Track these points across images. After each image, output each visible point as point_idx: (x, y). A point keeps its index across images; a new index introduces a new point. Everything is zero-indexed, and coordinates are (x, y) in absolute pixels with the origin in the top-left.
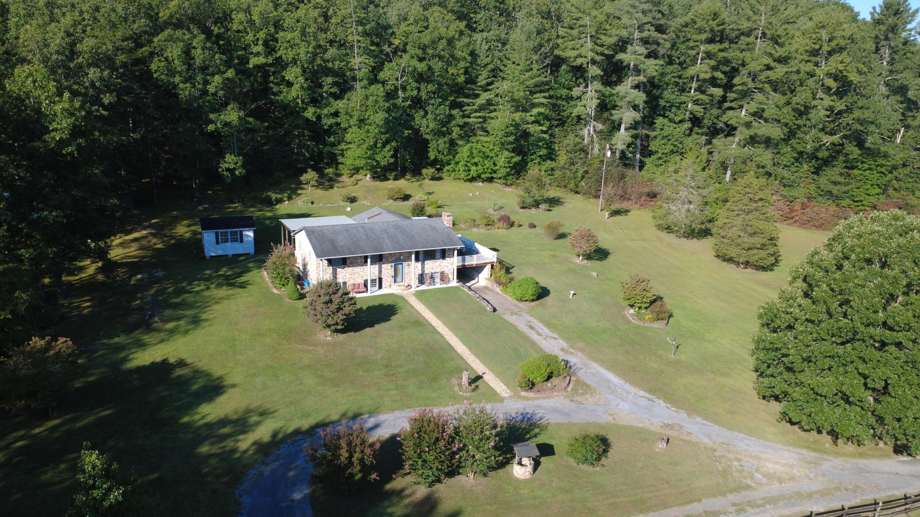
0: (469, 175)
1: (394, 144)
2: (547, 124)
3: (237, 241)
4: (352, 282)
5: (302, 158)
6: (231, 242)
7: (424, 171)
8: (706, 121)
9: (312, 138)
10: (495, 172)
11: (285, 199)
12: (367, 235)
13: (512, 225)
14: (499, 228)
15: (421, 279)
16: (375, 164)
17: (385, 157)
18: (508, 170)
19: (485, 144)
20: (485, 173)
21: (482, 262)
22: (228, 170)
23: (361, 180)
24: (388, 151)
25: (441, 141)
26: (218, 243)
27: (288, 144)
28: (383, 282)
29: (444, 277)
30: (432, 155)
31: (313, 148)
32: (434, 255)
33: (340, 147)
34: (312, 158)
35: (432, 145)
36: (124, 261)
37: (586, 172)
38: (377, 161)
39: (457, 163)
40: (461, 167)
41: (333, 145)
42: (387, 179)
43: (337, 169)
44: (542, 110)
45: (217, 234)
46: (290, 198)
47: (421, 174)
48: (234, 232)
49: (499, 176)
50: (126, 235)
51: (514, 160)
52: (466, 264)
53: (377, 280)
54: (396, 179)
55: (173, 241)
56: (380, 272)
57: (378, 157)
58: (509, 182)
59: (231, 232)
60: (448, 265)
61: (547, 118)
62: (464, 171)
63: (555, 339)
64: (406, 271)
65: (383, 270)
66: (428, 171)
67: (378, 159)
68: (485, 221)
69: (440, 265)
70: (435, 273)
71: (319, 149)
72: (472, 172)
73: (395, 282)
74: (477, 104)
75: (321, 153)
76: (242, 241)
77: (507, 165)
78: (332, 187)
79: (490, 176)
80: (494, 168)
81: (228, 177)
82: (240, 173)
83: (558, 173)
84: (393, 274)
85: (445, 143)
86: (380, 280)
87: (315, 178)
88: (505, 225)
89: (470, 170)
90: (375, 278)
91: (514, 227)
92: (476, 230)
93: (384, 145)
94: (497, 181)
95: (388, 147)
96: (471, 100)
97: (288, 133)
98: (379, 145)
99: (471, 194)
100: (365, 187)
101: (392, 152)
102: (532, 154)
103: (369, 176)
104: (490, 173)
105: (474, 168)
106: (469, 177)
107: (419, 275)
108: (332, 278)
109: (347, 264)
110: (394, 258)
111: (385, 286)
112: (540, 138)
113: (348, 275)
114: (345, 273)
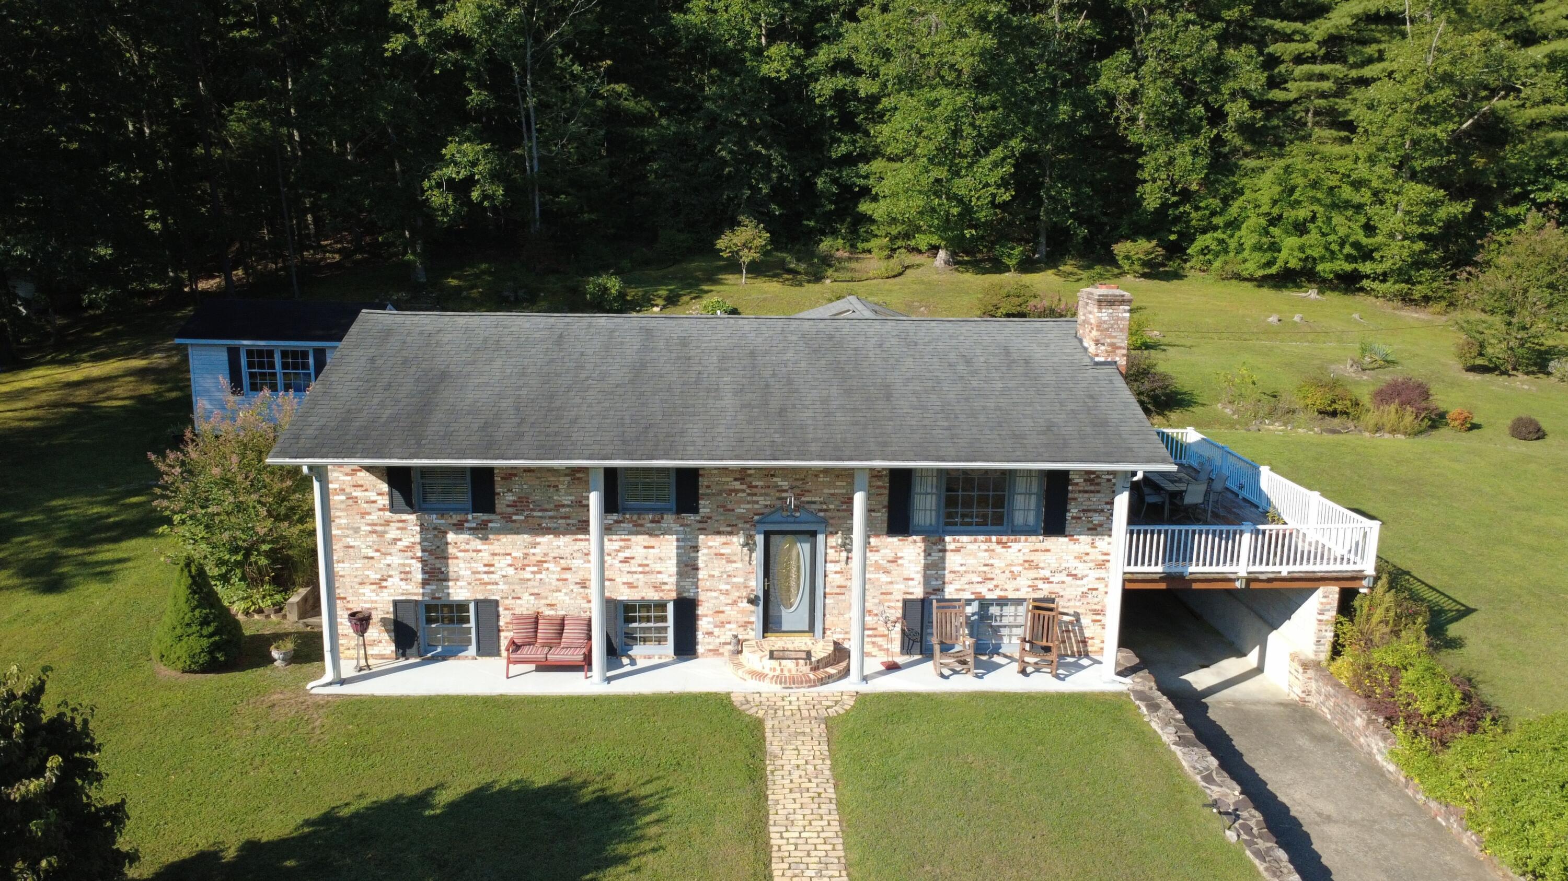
0: (1269, 264)
4: (526, 605)
6: (288, 387)
7: (1121, 249)
10: (1367, 255)
11: (657, 301)
13: (1437, 420)
14: (1378, 429)
15: (921, 630)
16: (955, 211)
17: (987, 185)
18: (1420, 246)
19: (1337, 164)
20: (1333, 256)
21: (1285, 570)
22: (449, 185)
23: (919, 266)
24: (995, 165)
25: (1185, 147)
26: (237, 389)
28: (704, 624)
29: (1049, 633)
30: (1151, 197)
32: (1000, 502)
33: (863, 168)
35: (1149, 163)
38: (960, 201)
39: (1234, 225)
40: (1248, 235)
42: (998, 267)
43: (854, 235)
45: (233, 353)
46: (670, 300)
47: (1110, 260)
48: (295, 354)
49: (1380, 268)
51: (1443, 213)
52: (1190, 571)
53: (670, 607)
54: (1027, 266)
56: (687, 568)
57: (961, 186)
58: (1419, 291)
59: (284, 354)
60: (1082, 568)
62: (1258, 248)
64: (834, 579)
65: (703, 557)
66: (1132, 249)
67: (963, 192)
69: (1030, 564)
70: (1002, 602)
72: (1284, 255)
73: (770, 624)
74: (1319, 35)
77: (1417, 230)
78: (817, 278)
79: (1348, 267)
80: (1365, 241)
81: (447, 206)
84: (756, 584)
85: (1195, 153)
86: (687, 609)
87: (759, 242)
88: (1409, 419)
89: (1275, 247)
90: (653, 595)
91: (1444, 431)
92: (1278, 427)
93: (982, 150)
94: (1375, 285)
95: (997, 153)
96: (1298, 25)
98: (966, 145)
99: (1273, 319)
100: (923, 282)
101: (1008, 169)
103: (942, 254)
104: (1349, 258)
105: (1290, 242)
106: (1273, 270)
107: (907, 604)
108: (419, 576)
109: (500, 505)
110: (763, 501)
111: (712, 643)
112: (1549, 143)
113: (502, 564)
114: (485, 556)
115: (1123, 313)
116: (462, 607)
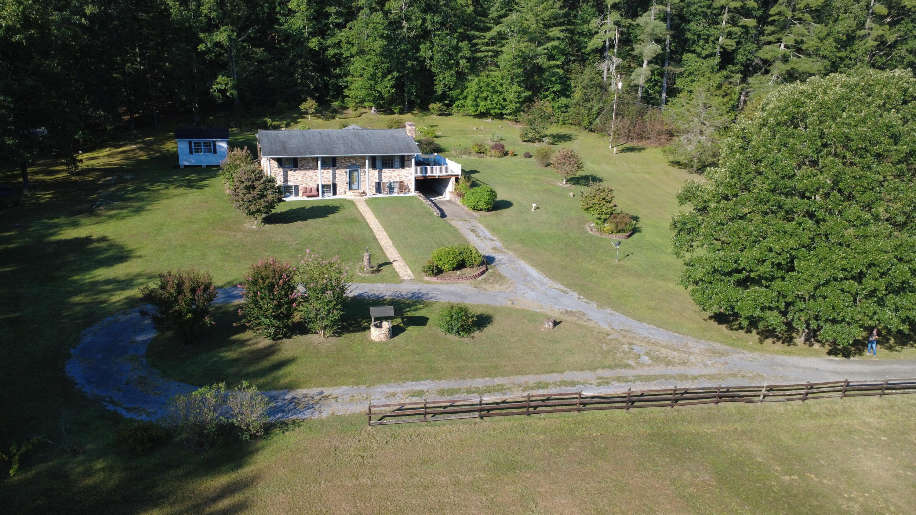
0: (477, 110)
1: (395, 74)
2: (563, 58)
3: (211, 152)
4: (304, 185)
5: (306, 88)
6: (205, 152)
7: (431, 106)
8: (739, 57)
9: (315, 69)
10: (504, 107)
11: (283, 126)
12: (322, 140)
13: (506, 154)
14: (491, 156)
15: (379, 187)
16: (377, 95)
17: (387, 87)
18: (518, 105)
19: (495, 79)
20: (495, 108)
21: (445, 174)
22: (219, 90)
23: (366, 113)
24: (389, 81)
25: (447, 74)
26: (191, 153)
27: (292, 75)
28: (338, 189)
29: (403, 187)
30: (439, 89)
31: (317, 79)
32: (392, 163)
33: (345, 79)
34: (316, 89)
35: (438, 79)
36: (103, 167)
37: (602, 109)
38: (379, 92)
39: (465, 98)
40: (469, 101)
41: (339, 76)
42: (393, 113)
43: (343, 102)
44: (556, 43)
45: (190, 143)
46: (288, 125)
47: (428, 110)
48: (208, 142)
49: (508, 111)
50: (116, 148)
51: (523, 95)
52: (427, 175)
53: (332, 186)
54: (402, 112)
55: (158, 154)
56: (334, 177)
57: (379, 87)
58: (519, 119)
59: (204, 143)
60: (408, 175)
61: (562, 52)
62: (472, 106)
63: (492, 240)
64: (362, 179)
65: (337, 176)
66: (435, 106)
67: (379, 89)
68: (476, 149)
69: (399, 175)
70: (394, 182)
71: (324, 80)
72: (480, 108)
73: (351, 189)
74: (487, 37)
75: (326, 85)
76: (215, 152)
77: (517, 100)
78: (333, 118)
79: (499, 112)
80: (503, 103)
81: (219, 98)
82: (231, 94)
83: (572, 110)
84: (348, 180)
85: (451, 76)
86: (335, 186)
87: (314, 106)
88: (498, 154)
89: (478, 106)
90: (328, 183)
91: (508, 157)
92: (466, 157)
93: (384, 76)
94: (507, 117)
95: (389, 77)
96: (482, 34)
97: (292, 63)
98: (380, 74)
99: (475, 128)
100: (368, 119)
101: (393, 82)
102: (546, 90)
103: (373, 108)
104: (500, 109)
105: (482, 103)
106: (477, 113)
107: (376, 183)
108: (283, 181)
109: (299, 166)
110: (348, 164)
111: (340, 192)
112: (553, 73)
113: (299, 178)
114: (296, 176)
115: (413, 127)
116: (291, 187)
